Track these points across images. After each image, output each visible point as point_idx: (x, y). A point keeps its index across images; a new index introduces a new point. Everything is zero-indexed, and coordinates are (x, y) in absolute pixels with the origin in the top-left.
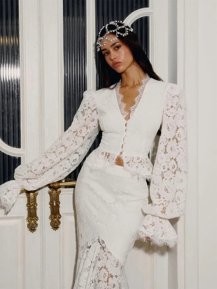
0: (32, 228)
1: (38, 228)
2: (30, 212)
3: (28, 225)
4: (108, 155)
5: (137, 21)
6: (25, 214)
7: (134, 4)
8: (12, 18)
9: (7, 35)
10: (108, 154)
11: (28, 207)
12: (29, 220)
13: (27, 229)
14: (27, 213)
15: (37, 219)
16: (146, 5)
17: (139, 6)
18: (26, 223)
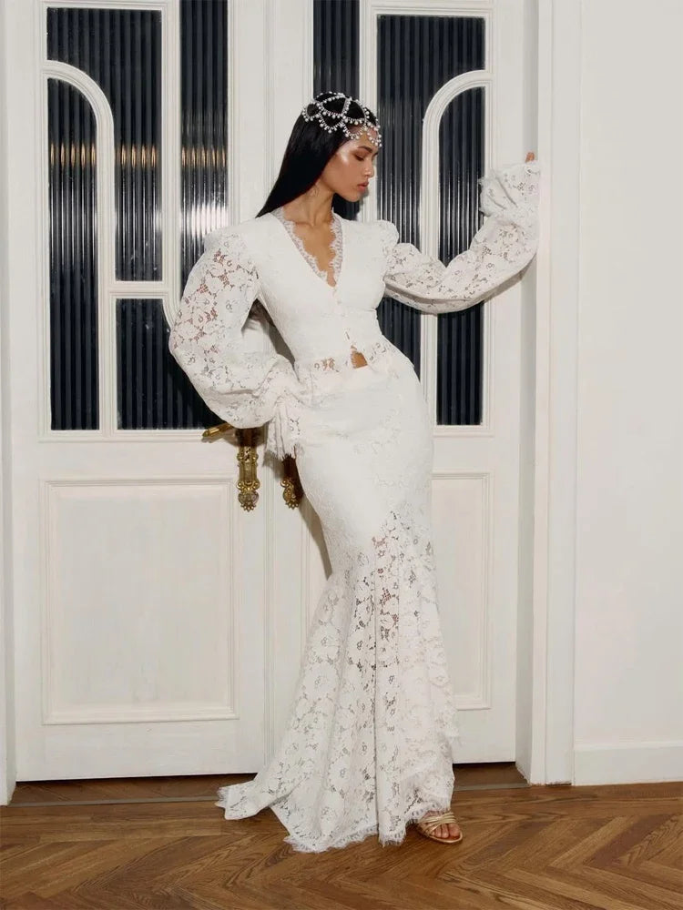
0: (248, 502)
1: (259, 504)
2: (244, 471)
3: (240, 495)
4: (330, 364)
5: (460, 96)
6: (235, 474)
7: (456, 64)
8: (215, 107)
9: (205, 142)
10: (328, 362)
11: (239, 460)
12: (241, 486)
13: (237, 504)
14: (238, 472)
15: (257, 485)
16: (479, 64)
17: (465, 65)
18: (237, 492)
